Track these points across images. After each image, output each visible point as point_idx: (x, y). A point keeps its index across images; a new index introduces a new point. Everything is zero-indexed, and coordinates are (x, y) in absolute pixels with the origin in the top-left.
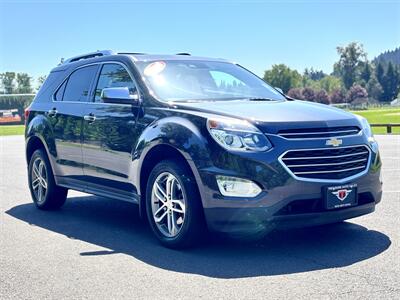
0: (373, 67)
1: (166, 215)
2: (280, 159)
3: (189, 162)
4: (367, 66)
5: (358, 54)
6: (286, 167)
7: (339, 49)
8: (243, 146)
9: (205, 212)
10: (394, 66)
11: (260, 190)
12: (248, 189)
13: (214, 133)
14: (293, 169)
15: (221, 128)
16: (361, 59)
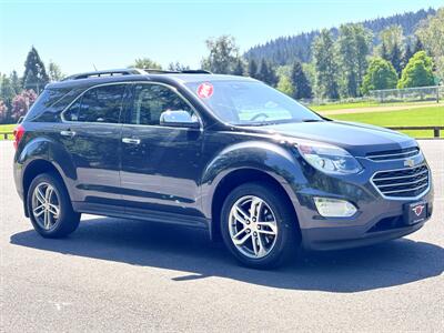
0: (246, 63)
1: (250, 238)
2: (371, 180)
3: (284, 185)
4: (240, 64)
5: (230, 49)
6: (376, 187)
7: (208, 43)
8: (336, 169)
9: (303, 233)
10: (268, 63)
11: (355, 210)
12: (344, 209)
13: (307, 157)
14: (382, 189)
15: (314, 153)
16: (233, 54)
